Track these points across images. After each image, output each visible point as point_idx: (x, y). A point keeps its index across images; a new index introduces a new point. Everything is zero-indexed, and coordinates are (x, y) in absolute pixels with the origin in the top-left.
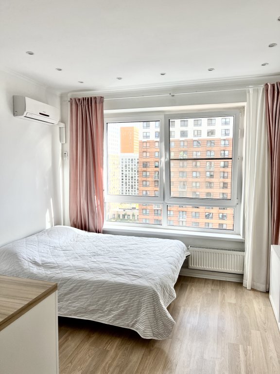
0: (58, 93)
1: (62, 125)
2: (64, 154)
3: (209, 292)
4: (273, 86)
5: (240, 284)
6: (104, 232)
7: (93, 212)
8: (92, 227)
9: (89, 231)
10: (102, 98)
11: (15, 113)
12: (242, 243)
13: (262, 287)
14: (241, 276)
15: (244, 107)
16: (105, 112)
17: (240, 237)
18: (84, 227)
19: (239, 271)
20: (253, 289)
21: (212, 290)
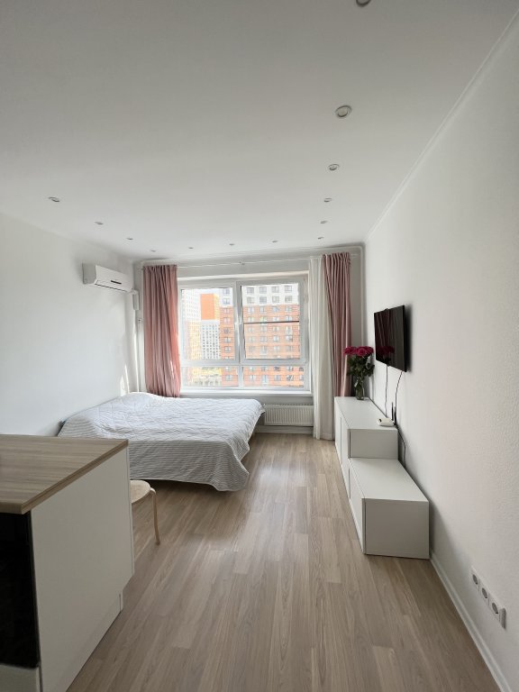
0: (131, 262)
1: (136, 292)
2: (137, 321)
4: (330, 256)
5: (311, 436)
6: (181, 396)
7: (169, 377)
8: (168, 391)
9: (166, 396)
10: (175, 266)
11: (85, 281)
12: (311, 398)
14: (312, 427)
15: (307, 275)
16: (179, 279)
17: (310, 393)
19: (309, 424)
20: (321, 439)
21: (286, 443)
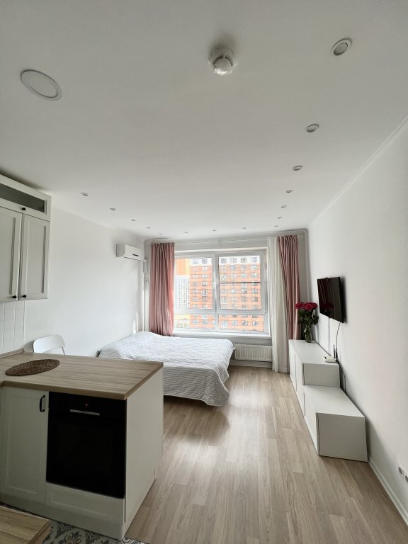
0: (143, 240)
1: (145, 261)
2: (146, 280)
3: (250, 375)
4: (283, 238)
5: (271, 369)
6: (174, 336)
7: (166, 321)
8: (165, 332)
9: (163, 335)
10: (173, 243)
11: (117, 255)
12: (270, 340)
13: (285, 370)
14: (271, 363)
15: (266, 250)
16: (175, 252)
17: (269, 336)
18: (160, 332)
19: (269, 360)
20: (279, 372)
